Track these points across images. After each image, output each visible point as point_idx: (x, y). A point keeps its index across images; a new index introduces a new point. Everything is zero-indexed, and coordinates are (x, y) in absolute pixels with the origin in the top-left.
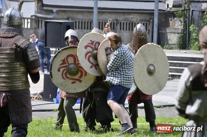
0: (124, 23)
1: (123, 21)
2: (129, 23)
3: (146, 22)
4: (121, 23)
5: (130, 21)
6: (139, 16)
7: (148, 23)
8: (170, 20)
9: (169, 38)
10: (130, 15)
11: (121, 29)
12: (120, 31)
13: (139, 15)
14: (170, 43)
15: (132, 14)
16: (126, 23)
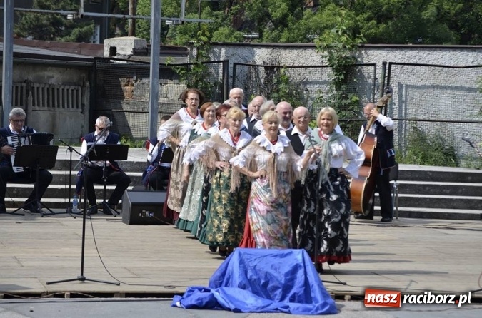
3: (76, 87)
6: (60, 72)
10: (46, 70)
13: (61, 69)
15: (49, 68)
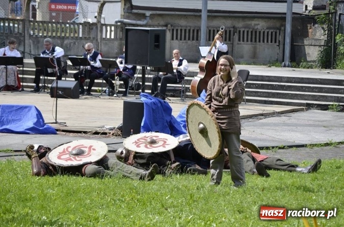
0: (244, 32)
1: (244, 29)
2: (252, 32)
4: (240, 31)
5: (253, 29)
7: (278, 31)
8: (309, 28)
9: (307, 53)
11: (239, 40)
12: (239, 42)
14: (309, 59)
16: (248, 32)
